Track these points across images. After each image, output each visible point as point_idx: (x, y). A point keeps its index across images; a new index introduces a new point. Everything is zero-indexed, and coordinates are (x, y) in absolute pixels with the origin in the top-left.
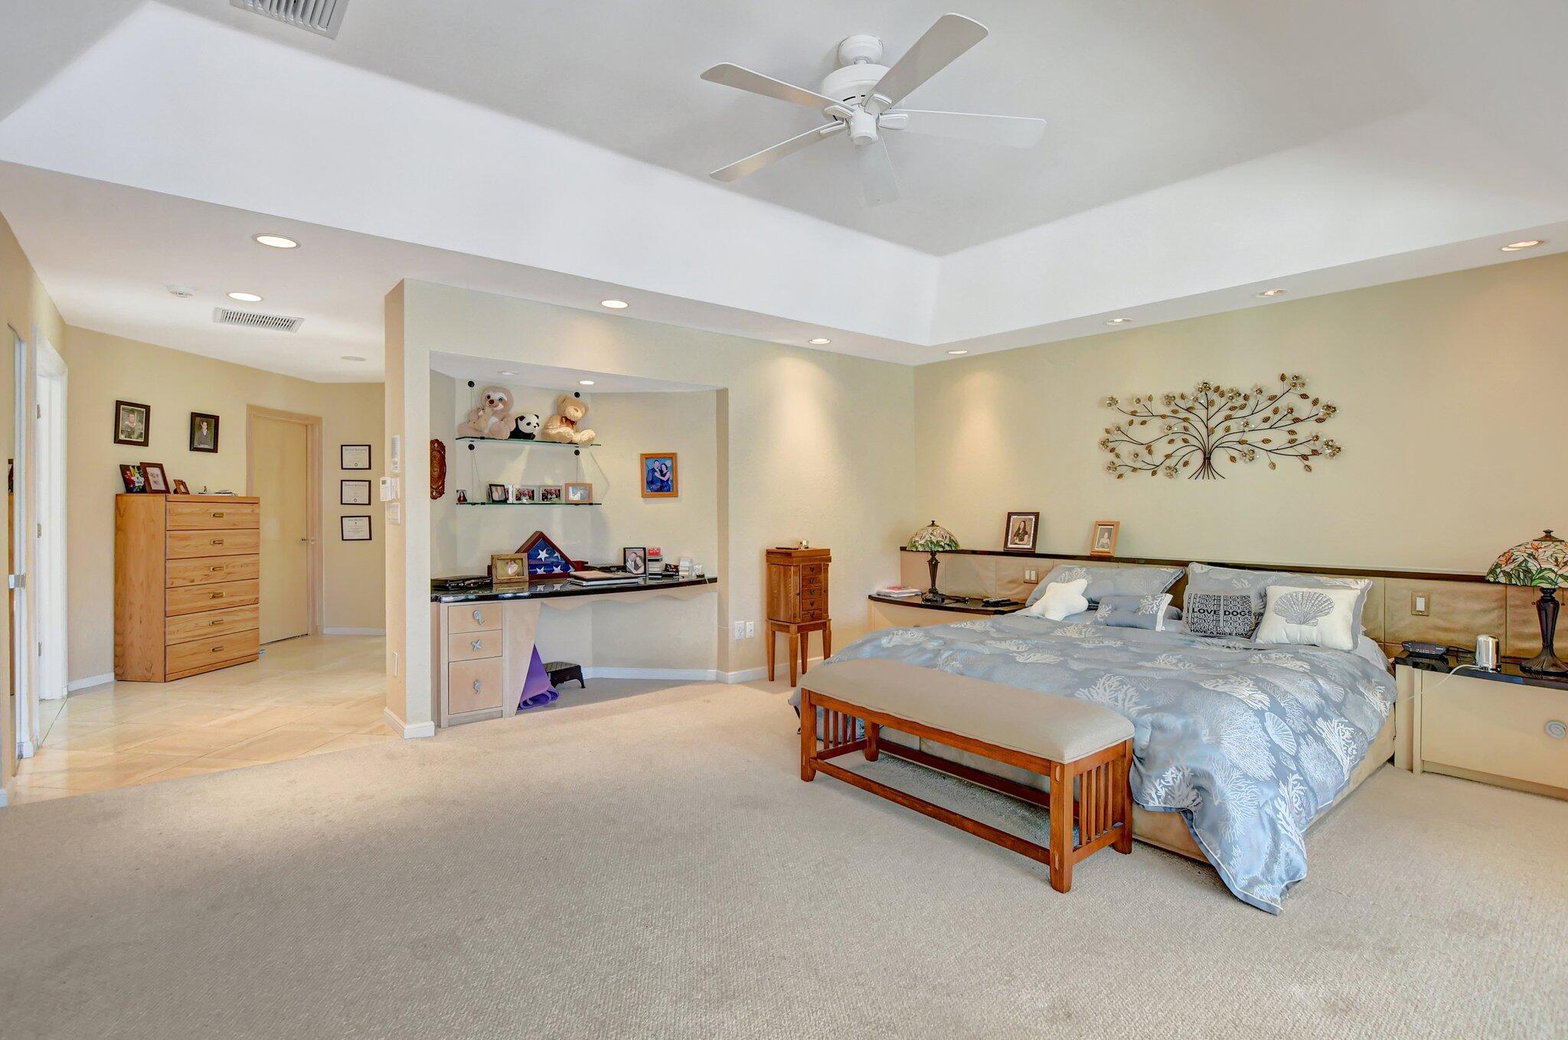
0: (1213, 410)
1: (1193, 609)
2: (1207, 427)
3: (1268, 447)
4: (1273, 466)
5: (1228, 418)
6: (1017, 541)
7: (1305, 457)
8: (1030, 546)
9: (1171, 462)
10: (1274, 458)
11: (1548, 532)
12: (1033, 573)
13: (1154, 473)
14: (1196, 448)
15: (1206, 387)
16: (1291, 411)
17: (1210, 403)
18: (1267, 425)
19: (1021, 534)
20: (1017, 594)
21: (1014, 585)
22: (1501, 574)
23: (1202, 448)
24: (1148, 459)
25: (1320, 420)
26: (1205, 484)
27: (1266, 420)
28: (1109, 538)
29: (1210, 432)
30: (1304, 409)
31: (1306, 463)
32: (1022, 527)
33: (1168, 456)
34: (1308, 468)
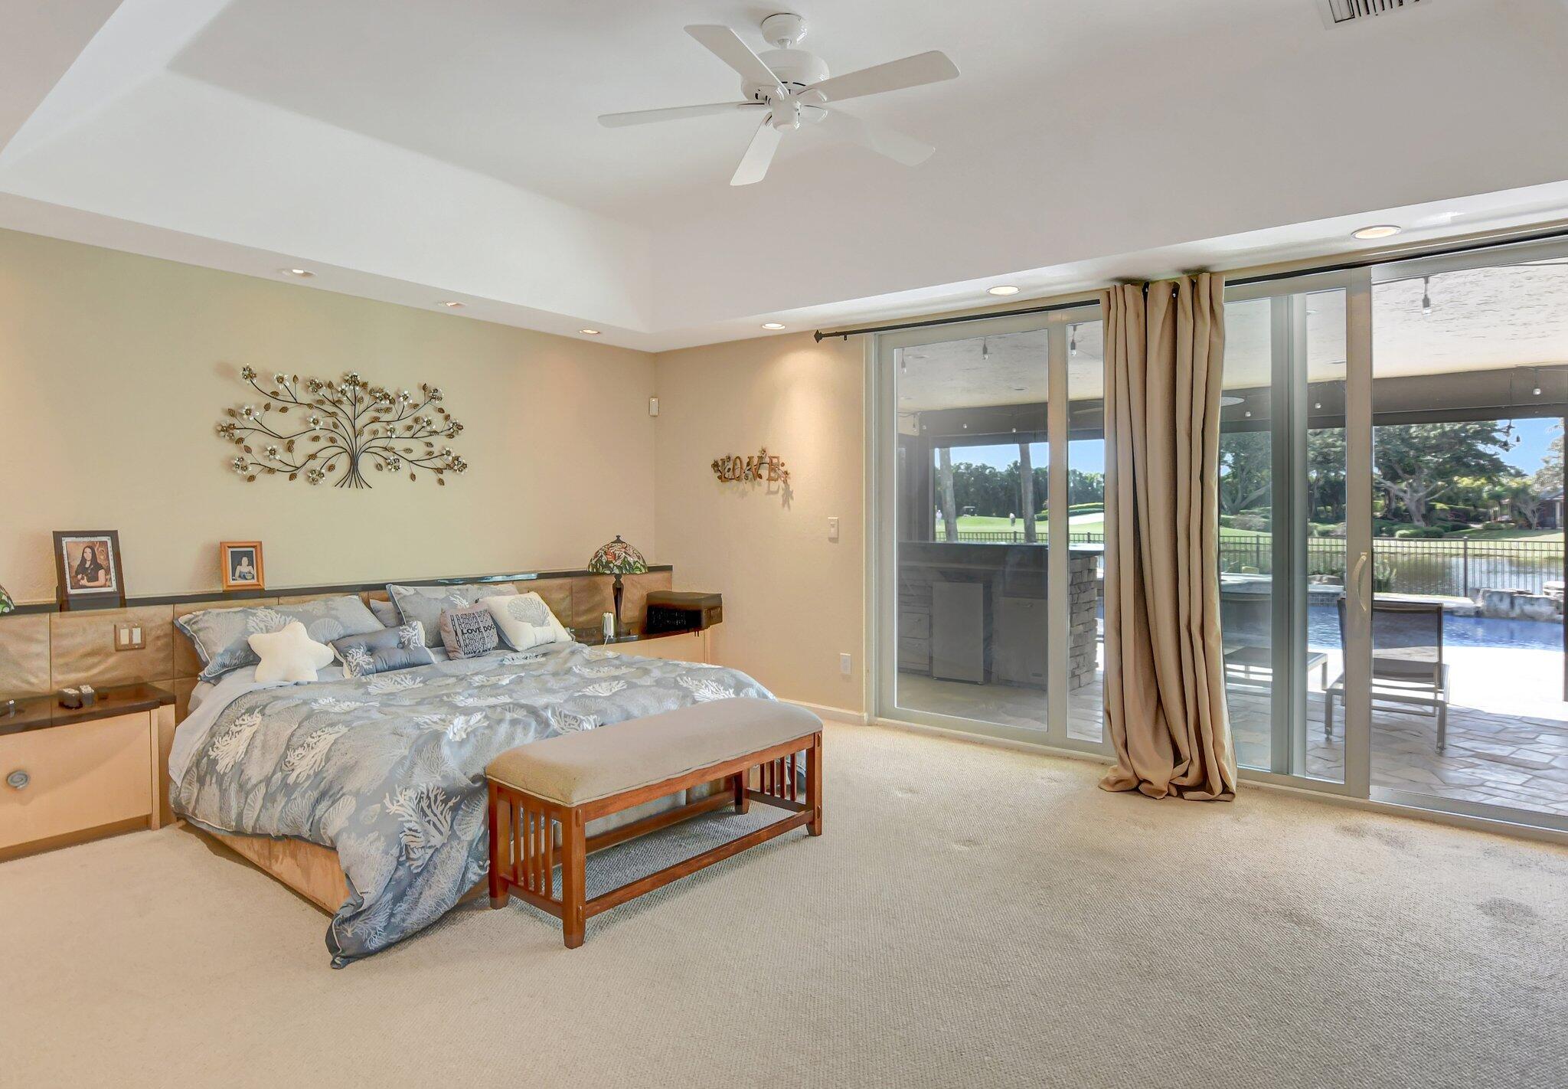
0: (360, 407)
1: (462, 631)
2: (354, 427)
3: (410, 457)
4: (413, 477)
5: (375, 420)
6: (84, 582)
7: (440, 471)
8: (113, 588)
9: (315, 464)
10: (416, 470)
11: (618, 537)
12: (137, 632)
13: (293, 477)
14: (341, 450)
15: (353, 381)
16: (429, 423)
17: (356, 400)
18: (409, 434)
19: (90, 570)
20: (102, 673)
21: (95, 660)
22: (615, 568)
23: (349, 450)
24: (287, 457)
25: (451, 436)
26: (350, 492)
27: (409, 428)
28: (251, 563)
29: (357, 434)
30: (438, 423)
31: (441, 476)
32: (88, 555)
33: (313, 457)
34: (441, 482)
